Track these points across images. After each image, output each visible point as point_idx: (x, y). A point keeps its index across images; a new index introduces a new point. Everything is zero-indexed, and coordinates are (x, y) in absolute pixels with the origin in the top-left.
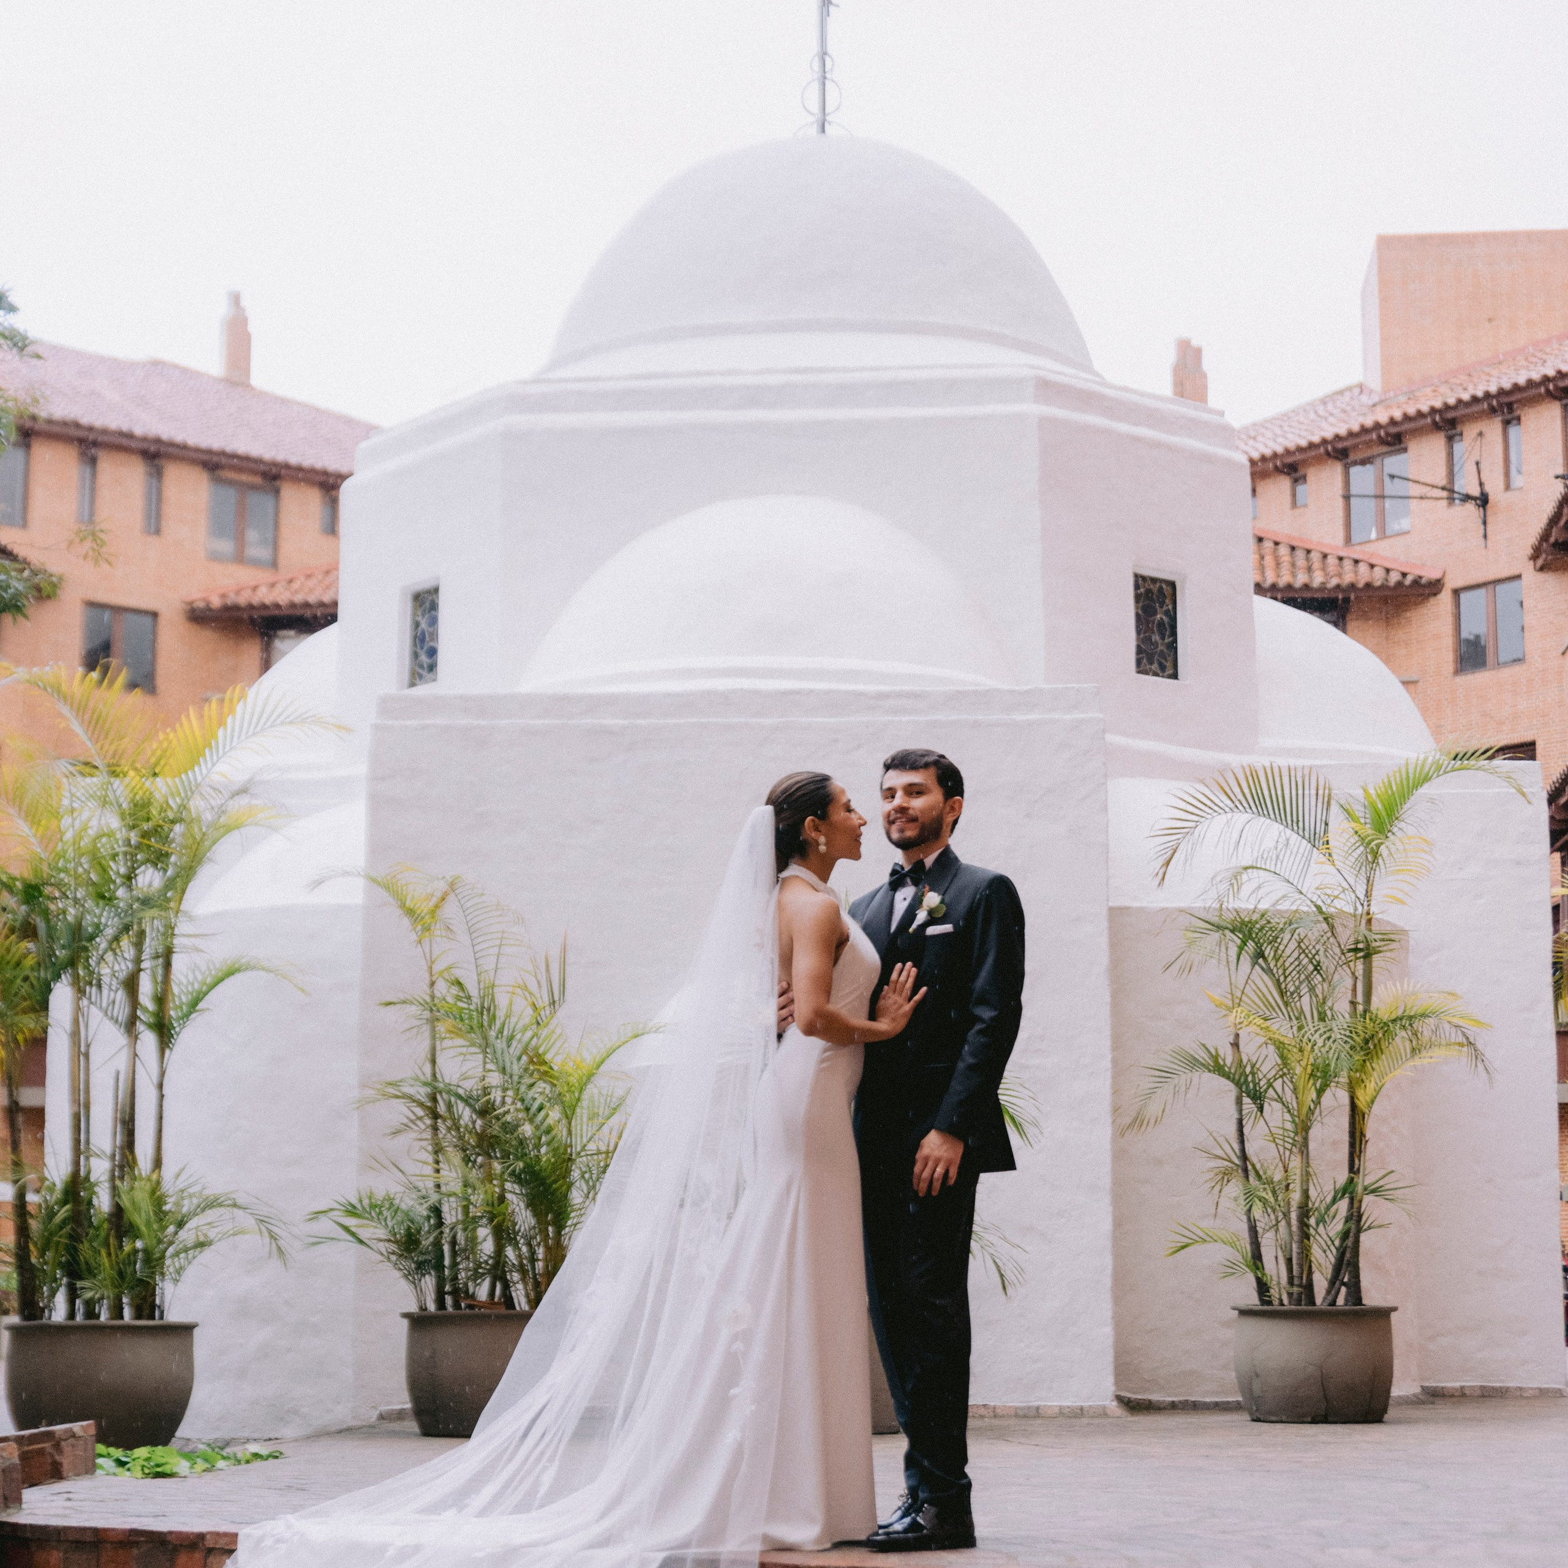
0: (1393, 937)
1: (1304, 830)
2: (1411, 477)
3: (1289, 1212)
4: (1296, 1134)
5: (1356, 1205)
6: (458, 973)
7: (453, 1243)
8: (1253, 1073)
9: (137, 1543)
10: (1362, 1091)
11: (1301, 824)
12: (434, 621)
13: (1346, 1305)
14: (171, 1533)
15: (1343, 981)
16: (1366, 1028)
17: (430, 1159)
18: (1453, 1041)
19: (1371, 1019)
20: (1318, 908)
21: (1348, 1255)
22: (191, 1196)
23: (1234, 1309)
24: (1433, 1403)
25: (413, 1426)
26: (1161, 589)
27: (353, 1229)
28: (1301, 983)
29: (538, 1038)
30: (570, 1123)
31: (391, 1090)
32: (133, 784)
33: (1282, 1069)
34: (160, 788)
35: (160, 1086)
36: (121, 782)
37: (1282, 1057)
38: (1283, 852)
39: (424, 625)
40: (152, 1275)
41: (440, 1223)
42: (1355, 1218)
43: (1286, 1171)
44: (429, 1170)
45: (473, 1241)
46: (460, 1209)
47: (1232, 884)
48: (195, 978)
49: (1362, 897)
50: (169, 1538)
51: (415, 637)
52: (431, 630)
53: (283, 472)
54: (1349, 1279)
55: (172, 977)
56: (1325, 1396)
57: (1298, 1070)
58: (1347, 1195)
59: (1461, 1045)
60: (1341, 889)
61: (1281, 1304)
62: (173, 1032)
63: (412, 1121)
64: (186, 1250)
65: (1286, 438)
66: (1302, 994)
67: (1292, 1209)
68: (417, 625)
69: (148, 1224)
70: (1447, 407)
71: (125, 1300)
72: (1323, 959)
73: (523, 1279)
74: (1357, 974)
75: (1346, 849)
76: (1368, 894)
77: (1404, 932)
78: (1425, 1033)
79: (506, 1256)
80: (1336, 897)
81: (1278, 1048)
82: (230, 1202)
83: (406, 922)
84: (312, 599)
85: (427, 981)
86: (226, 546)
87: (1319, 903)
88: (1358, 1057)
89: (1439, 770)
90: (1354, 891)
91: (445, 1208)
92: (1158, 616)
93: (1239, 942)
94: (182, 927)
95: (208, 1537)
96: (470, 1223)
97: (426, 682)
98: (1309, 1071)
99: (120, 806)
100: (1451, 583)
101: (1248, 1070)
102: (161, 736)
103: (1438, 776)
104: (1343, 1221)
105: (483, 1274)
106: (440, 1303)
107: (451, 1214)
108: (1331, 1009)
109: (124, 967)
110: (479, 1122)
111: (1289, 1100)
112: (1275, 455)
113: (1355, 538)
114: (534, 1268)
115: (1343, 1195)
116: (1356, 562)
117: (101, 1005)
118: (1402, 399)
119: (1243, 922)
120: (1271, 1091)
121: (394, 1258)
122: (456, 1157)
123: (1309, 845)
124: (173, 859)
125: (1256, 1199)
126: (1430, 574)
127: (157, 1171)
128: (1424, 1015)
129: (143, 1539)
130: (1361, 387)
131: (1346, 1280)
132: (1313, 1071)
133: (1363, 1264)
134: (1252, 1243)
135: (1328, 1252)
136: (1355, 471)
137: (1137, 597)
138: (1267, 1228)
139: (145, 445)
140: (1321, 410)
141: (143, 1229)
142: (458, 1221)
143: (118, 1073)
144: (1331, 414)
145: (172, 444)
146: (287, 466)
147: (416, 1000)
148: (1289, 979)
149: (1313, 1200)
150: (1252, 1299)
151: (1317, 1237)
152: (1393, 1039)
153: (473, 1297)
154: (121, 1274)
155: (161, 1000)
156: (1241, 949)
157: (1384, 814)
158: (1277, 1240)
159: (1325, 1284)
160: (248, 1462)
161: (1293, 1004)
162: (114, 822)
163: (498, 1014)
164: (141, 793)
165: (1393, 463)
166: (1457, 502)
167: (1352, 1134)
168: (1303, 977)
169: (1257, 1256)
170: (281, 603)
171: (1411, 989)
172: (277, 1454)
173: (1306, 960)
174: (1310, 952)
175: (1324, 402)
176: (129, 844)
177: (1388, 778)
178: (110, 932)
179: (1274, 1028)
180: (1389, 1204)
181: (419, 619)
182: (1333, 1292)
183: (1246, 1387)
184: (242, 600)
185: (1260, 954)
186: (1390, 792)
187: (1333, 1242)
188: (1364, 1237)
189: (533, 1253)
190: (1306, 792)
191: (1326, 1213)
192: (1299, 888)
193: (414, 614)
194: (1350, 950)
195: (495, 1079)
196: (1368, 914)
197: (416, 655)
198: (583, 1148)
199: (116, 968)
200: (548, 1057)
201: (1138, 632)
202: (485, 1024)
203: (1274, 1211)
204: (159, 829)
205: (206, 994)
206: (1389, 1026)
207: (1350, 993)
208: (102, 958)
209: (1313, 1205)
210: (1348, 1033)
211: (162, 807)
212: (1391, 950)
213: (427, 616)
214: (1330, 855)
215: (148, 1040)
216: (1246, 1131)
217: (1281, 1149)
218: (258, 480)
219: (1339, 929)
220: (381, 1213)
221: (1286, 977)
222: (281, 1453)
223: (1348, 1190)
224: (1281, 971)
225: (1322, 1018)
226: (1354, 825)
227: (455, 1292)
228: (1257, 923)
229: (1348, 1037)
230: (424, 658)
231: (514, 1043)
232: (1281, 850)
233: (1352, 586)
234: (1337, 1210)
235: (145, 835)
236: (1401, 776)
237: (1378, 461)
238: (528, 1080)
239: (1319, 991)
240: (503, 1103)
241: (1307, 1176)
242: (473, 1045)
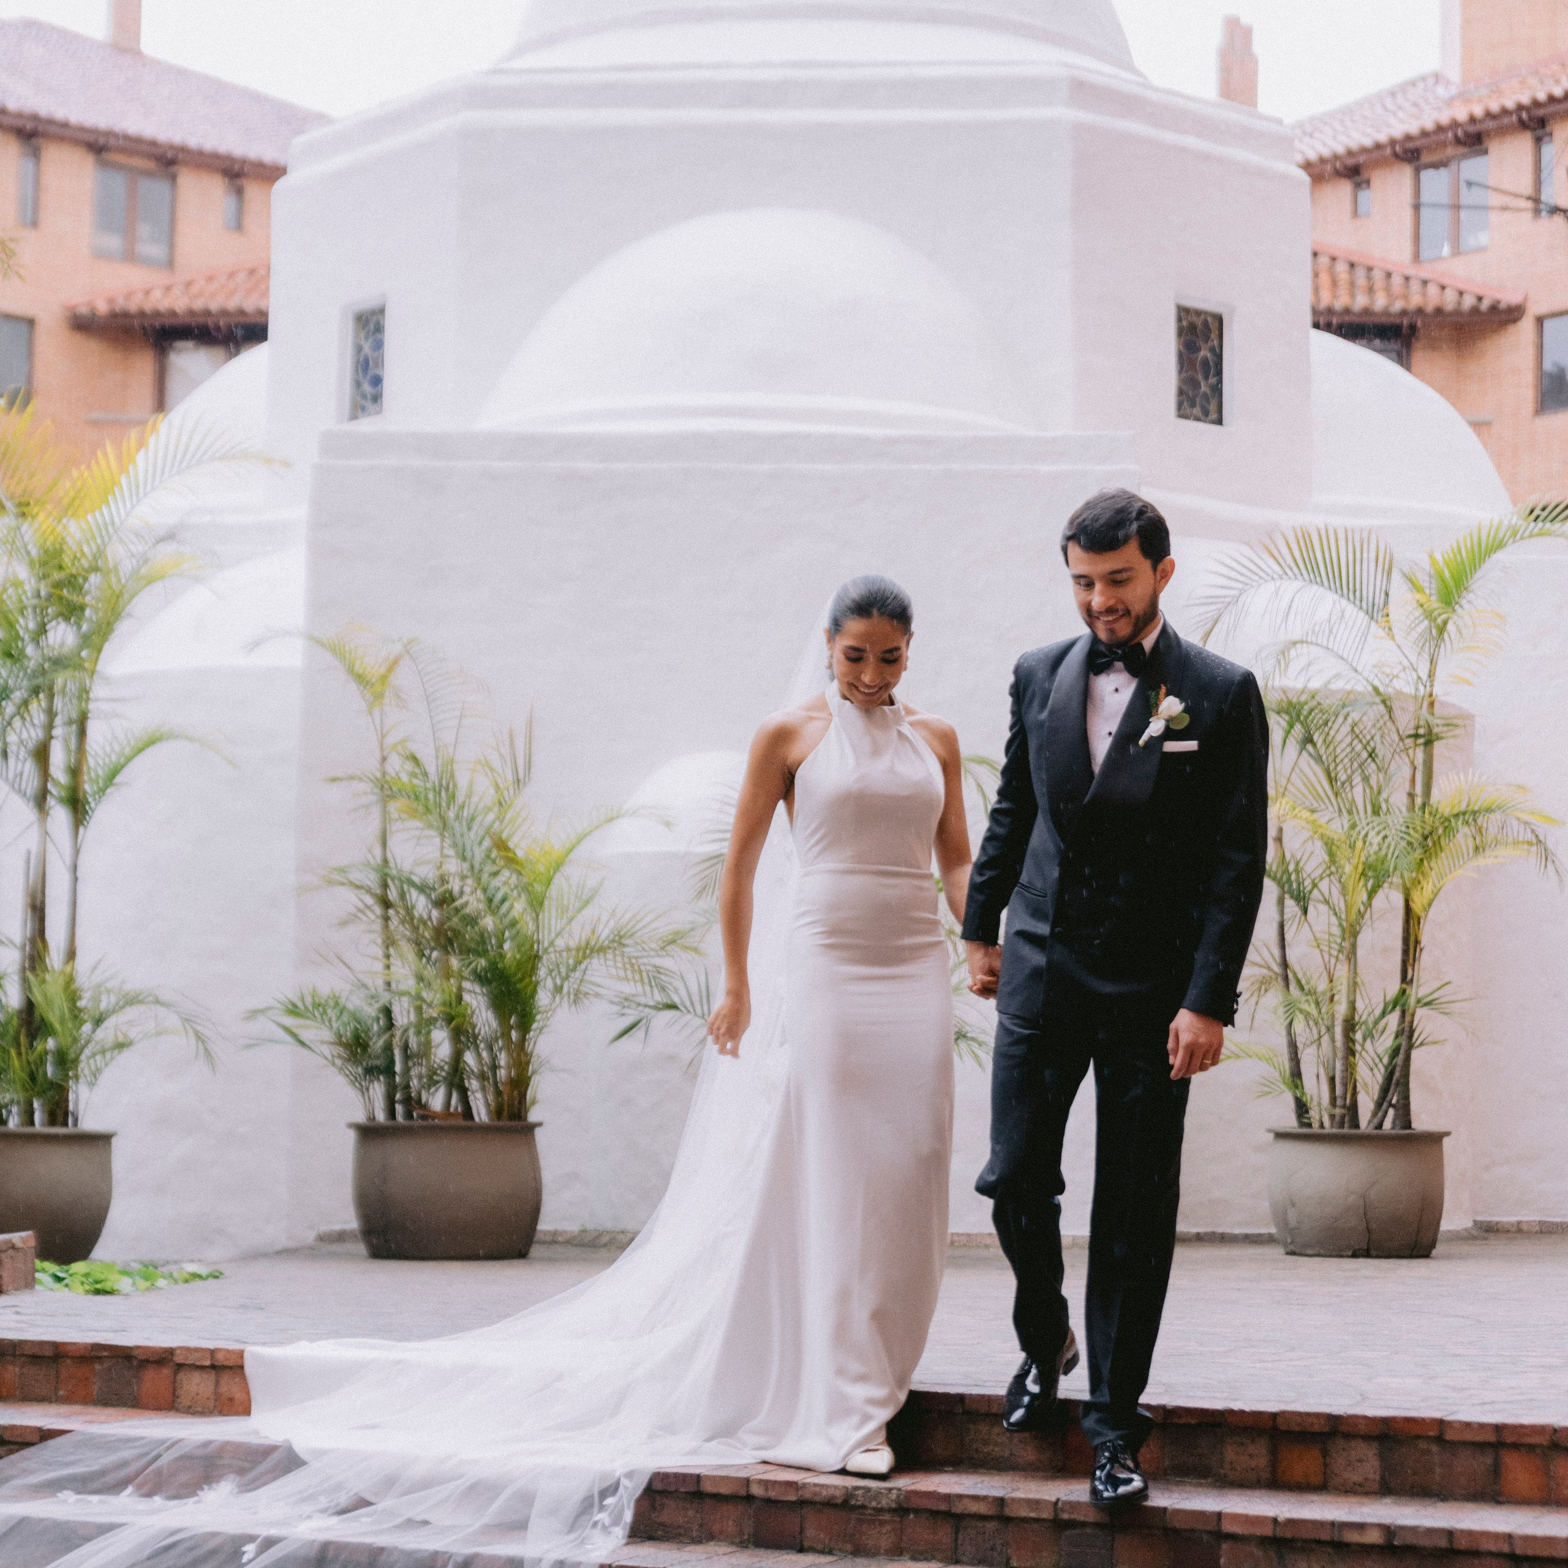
0: (1455, 721)
1: (1361, 601)
2: (1491, 183)
3: (1333, 1026)
4: (1344, 939)
5: (1408, 1018)
6: (414, 747)
7: (406, 1047)
8: (1297, 871)
9: (100, 1358)
10: (1419, 893)
11: (1358, 594)
12: (379, 345)
13: (1393, 1128)
14: (138, 1347)
15: (1401, 771)
16: (1424, 822)
17: (379, 952)
18: (1521, 839)
19: (1430, 813)
20: (1376, 690)
21: (1397, 1074)
22: (109, 991)
23: (1269, 1131)
24: (1485, 1239)
25: (361, 1248)
26: (1206, 323)
27: (295, 1031)
28: (1353, 772)
29: (502, 822)
30: (537, 916)
31: (336, 877)
32: (44, 527)
33: (1329, 868)
34: (74, 531)
35: (75, 868)
36: (30, 525)
37: (1331, 854)
38: (1337, 625)
39: (367, 348)
40: (67, 1078)
41: (390, 1025)
42: (1407, 1034)
43: (1331, 981)
44: (379, 966)
45: (427, 1047)
46: (412, 1011)
47: (1279, 662)
48: (113, 749)
49: (1425, 677)
50: (135, 1353)
51: (357, 363)
52: (376, 355)
53: (180, 156)
54: (1398, 1101)
55: (88, 748)
56: (1369, 1230)
57: (1348, 869)
58: (1398, 1008)
59: (1530, 843)
60: (1400, 667)
61: (1322, 1126)
62: (87, 808)
63: (360, 910)
64: (103, 1052)
65: (1348, 136)
66: (1354, 783)
67: (1336, 1023)
68: (359, 349)
69: (62, 1021)
70: (1536, 104)
71: (36, 1105)
72: (1379, 747)
73: (483, 1089)
74: (1416, 763)
75: (1409, 622)
76: (1431, 675)
77: (1470, 717)
78: (1491, 829)
79: (465, 1062)
80: (1397, 676)
81: (1326, 844)
82: (151, 998)
83: (353, 687)
84: (214, 306)
85: (378, 756)
86: (114, 242)
87: (1377, 683)
88: (1418, 854)
89: (1515, 534)
90: (1415, 670)
91: (396, 1010)
92: (1202, 353)
93: (1284, 724)
94: (98, 691)
95: (178, 1352)
96: (424, 1025)
97: (370, 415)
98: (1360, 868)
99: (28, 553)
100: (1535, 309)
101: (1291, 868)
102: (75, 474)
103: (1514, 542)
104: (1393, 1036)
105: (438, 1082)
106: (391, 1113)
107: (403, 1016)
108: (1387, 801)
109: (33, 735)
110: (435, 913)
111: (1336, 902)
112: (1336, 157)
113: (1425, 254)
114: (495, 1075)
115: (1394, 1007)
116: (1425, 283)
117: (7, 776)
118: (1484, 92)
119: (1290, 703)
120: (1315, 891)
121: (339, 1062)
122: (408, 950)
123: (1367, 617)
124: (87, 612)
125: (1297, 1012)
126: (1509, 297)
127: (71, 963)
128: (1489, 810)
129: (105, 1354)
130: (1437, 78)
131: (1394, 1101)
132: (1364, 870)
133: (1412, 1085)
134: (1291, 1059)
135: (1375, 1070)
136: (1427, 175)
137: (1180, 332)
138: (1308, 1042)
139: (19, 123)
140: (1389, 104)
141: (57, 1026)
142: (410, 1023)
143: (29, 853)
144: (1400, 108)
145: (51, 122)
146: (183, 149)
147: (366, 776)
148: (1340, 767)
149: (1360, 1012)
150: (1290, 1122)
151: (1364, 1053)
152: (1454, 836)
153: (424, 1107)
154: (32, 1077)
155: (75, 772)
156: (1288, 733)
157: (1451, 583)
158: (1319, 1056)
159: (1371, 1106)
160: (186, 1281)
161: (1343, 795)
162: (23, 572)
163: (457, 794)
164: (51, 538)
165: (1472, 167)
166: (1544, 214)
167: (1406, 940)
168: (1355, 765)
169: (1296, 1074)
170: (178, 310)
171: (1476, 780)
172: (218, 1274)
173: (1359, 747)
174: (1364, 737)
175: (1393, 94)
176: (39, 596)
177: (1458, 542)
178: (18, 696)
179: (1323, 821)
180: (1444, 1018)
181: (362, 342)
182: (1380, 1114)
183: (1281, 1219)
184: (133, 307)
185: (1308, 740)
186: (1458, 557)
187: (1381, 1060)
188: (1414, 1054)
189: (494, 1058)
190: (1365, 555)
191: (1374, 1027)
192: (1354, 664)
193: (356, 336)
194: (1410, 736)
195: (453, 866)
196: (1431, 695)
197: (358, 384)
198: (552, 943)
199: (25, 735)
200: (511, 845)
201: (1180, 372)
202: (444, 804)
203: (1316, 1024)
204: (72, 580)
205: (123, 766)
206: (1450, 821)
207: (1407, 785)
208: (9, 724)
209: (1360, 1017)
210: (1404, 829)
211: (75, 557)
212: (1453, 737)
213: (370, 340)
214: (1390, 629)
215: (60, 815)
216: (1288, 937)
217: (1326, 957)
218: (150, 165)
219: (1397, 713)
220: (325, 1012)
221: (1337, 765)
222: (221, 1273)
223: (1400, 1002)
224: (1331, 759)
225: (1376, 811)
226: (1418, 596)
227: (408, 1101)
228: (1306, 703)
229: (1405, 833)
230: (367, 388)
231: (475, 828)
232: (1335, 623)
233: (1420, 311)
234: (1387, 1024)
235: (58, 585)
236: (1471, 540)
237: (1453, 166)
238: (489, 868)
239: (1373, 782)
240: (462, 893)
241: (1354, 986)
242: (430, 827)
